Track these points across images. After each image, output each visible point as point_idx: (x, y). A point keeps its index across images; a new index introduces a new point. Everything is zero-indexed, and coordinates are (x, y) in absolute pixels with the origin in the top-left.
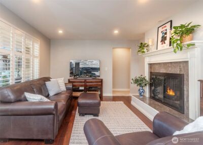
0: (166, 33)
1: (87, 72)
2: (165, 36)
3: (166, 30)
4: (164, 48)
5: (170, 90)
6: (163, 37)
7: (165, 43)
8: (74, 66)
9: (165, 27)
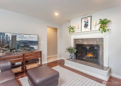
0: (88, 23)
1: (25, 46)
2: (87, 24)
3: (88, 21)
4: (86, 31)
5: (89, 53)
6: (85, 24)
7: (87, 28)
8: (10, 39)
9: (87, 19)
